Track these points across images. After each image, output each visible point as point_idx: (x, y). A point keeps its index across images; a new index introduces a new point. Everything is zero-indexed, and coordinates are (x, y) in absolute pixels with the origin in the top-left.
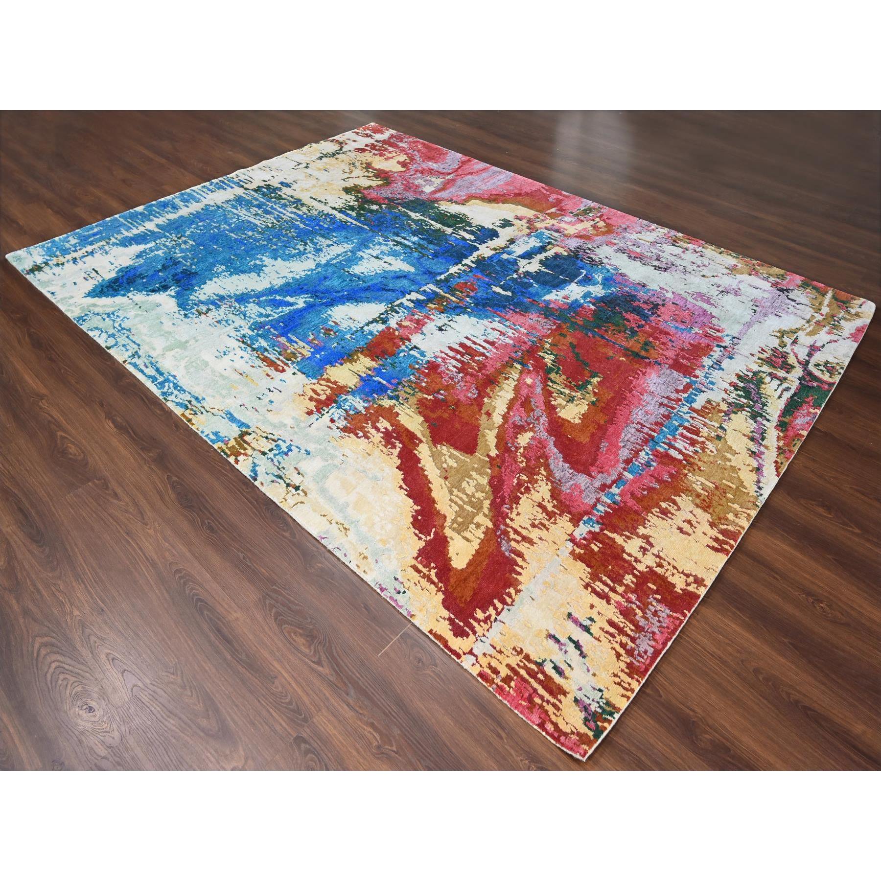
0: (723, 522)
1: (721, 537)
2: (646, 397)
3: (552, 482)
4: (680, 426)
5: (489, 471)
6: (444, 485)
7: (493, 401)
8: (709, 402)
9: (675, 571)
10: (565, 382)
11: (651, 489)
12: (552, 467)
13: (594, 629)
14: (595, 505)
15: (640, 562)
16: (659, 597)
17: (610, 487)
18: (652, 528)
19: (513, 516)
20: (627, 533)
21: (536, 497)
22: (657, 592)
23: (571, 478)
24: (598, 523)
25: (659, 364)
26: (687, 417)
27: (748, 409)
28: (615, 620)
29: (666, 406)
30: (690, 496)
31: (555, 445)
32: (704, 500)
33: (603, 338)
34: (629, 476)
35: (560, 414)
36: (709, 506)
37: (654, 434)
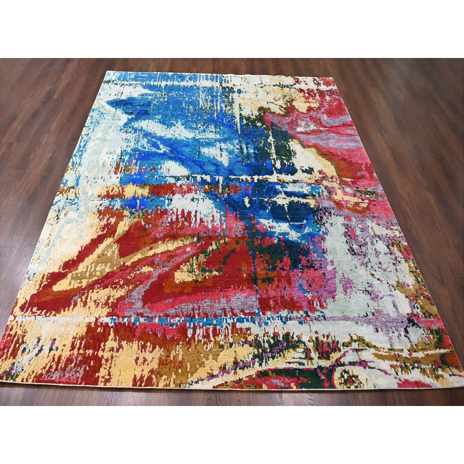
0: (158, 375)
1: (145, 379)
2: (223, 300)
3: (127, 294)
4: (214, 325)
5: (115, 268)
6: (94, 259)
7: (161, 245)
8: (248, 329)
9: (108, 369)
10: (202, 262)
11: (155, 334)
12: (137, 289)
13: (53, 352)
14: (126, 317)
15: (103, 351)
16: (88, 369)
17: (142, 317)
18: (129, 346)
19: (95, 291)
20: (117, 338)
21: (113, 292)
22: (90, 367)
23: (135, 299)
24: (115, 324)
25: (257, 293)
26: (224, 325)
27: (260, 351)
28: (63, 358)
29: (225, 312)
30: (164, 353)
31: (152, 283)
32: (166, 361)
33: (254, 259)
34: (157, 320)
35: (176, 273)
36: (165, 364)
37: (197, 317)
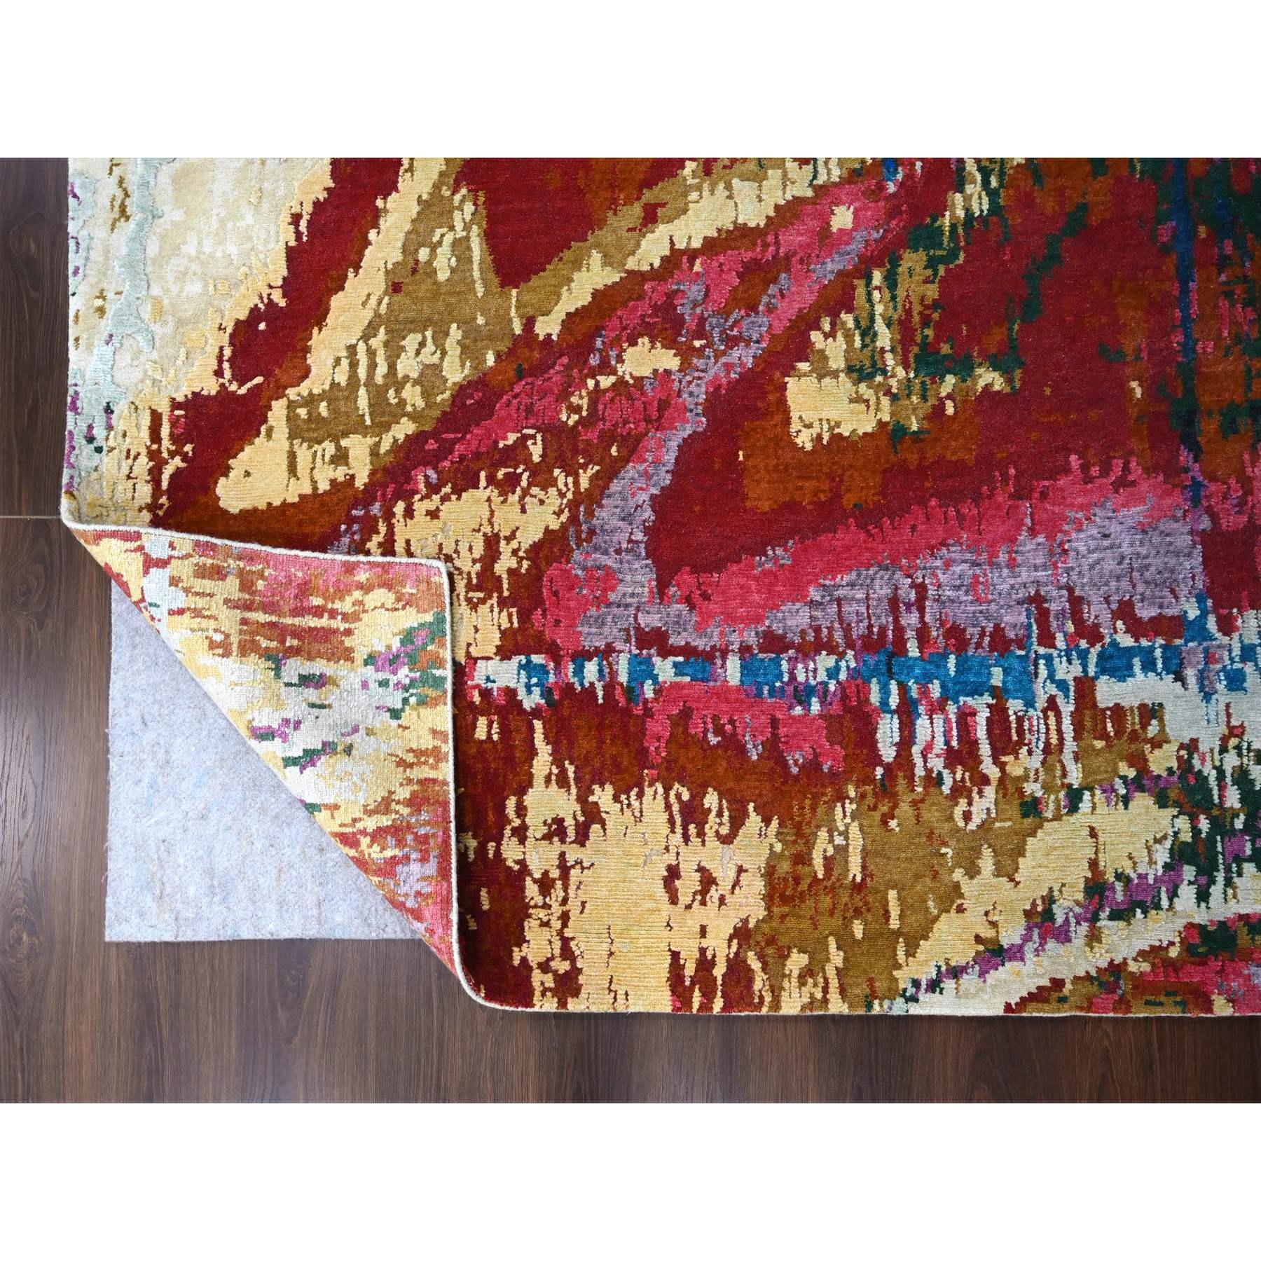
0: (770, 951)
1: (719, 971)
2: (1031, 547)
3: (574, 520)
4: (994, 692)
5: (490, 360)
6: (373, 301)
7: (699, 188)
8: (1151, 712)
9: (557, 924)
10: (917, 308)
11: (733, 744)
12: (615, 486)
14: (588, 656)
15: (522, 841)
16: (473, 925)
17: (665, 652)
18: (627, 812)
19: (420, 507)
20: (571, 770)
21: (507, 515)
22: (479, 916)
23: (618, 552)
24: (547, 693)
25: (1195, 501)
26: (1043, 690)
27: (1204, 825)
29: (1043, 617)
30: (784, 843)
31: (687, 446)
32: (797, 880)
33: (1184, 275)
34: (732, 671)
35: (791, 382)
36: (792, 898)
37: (913, 650)
